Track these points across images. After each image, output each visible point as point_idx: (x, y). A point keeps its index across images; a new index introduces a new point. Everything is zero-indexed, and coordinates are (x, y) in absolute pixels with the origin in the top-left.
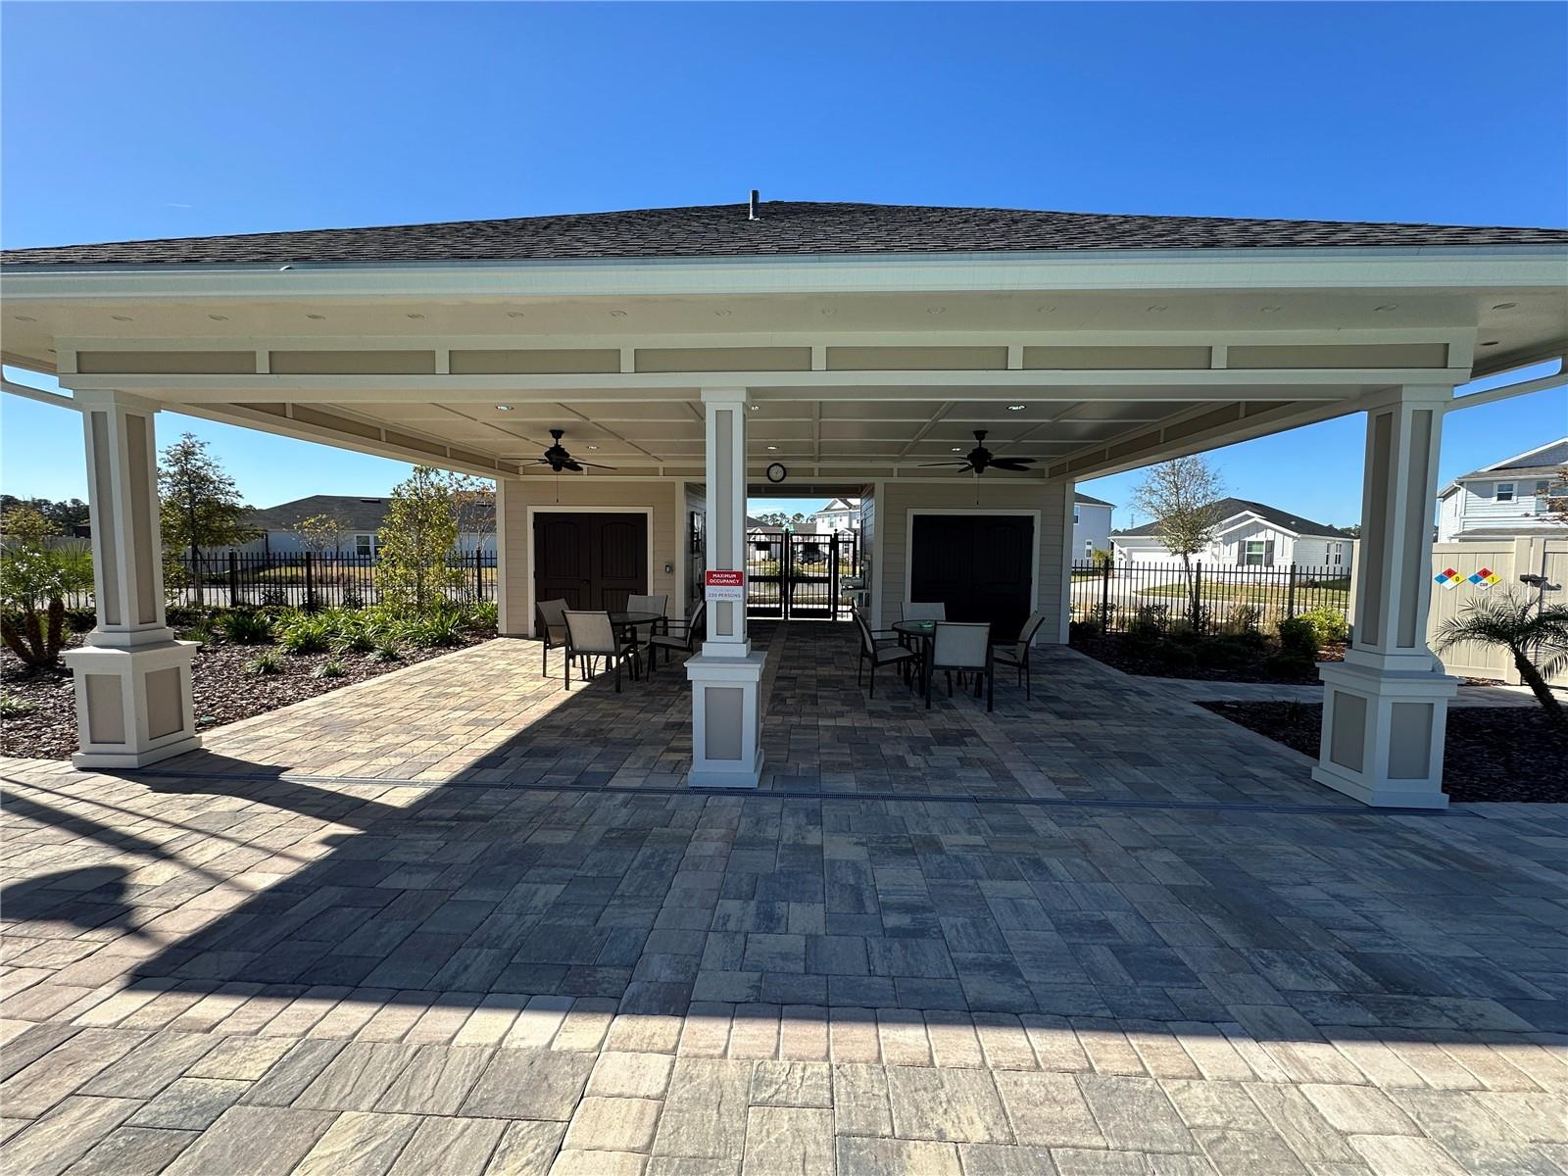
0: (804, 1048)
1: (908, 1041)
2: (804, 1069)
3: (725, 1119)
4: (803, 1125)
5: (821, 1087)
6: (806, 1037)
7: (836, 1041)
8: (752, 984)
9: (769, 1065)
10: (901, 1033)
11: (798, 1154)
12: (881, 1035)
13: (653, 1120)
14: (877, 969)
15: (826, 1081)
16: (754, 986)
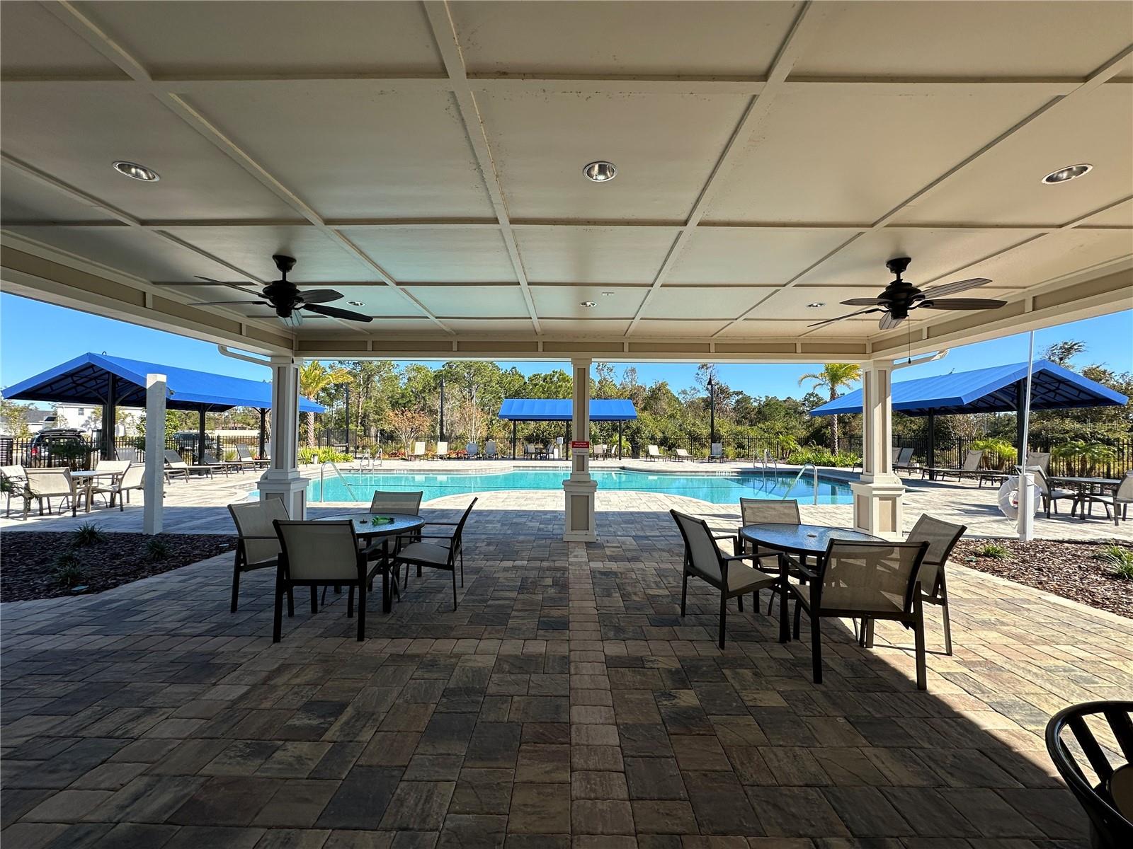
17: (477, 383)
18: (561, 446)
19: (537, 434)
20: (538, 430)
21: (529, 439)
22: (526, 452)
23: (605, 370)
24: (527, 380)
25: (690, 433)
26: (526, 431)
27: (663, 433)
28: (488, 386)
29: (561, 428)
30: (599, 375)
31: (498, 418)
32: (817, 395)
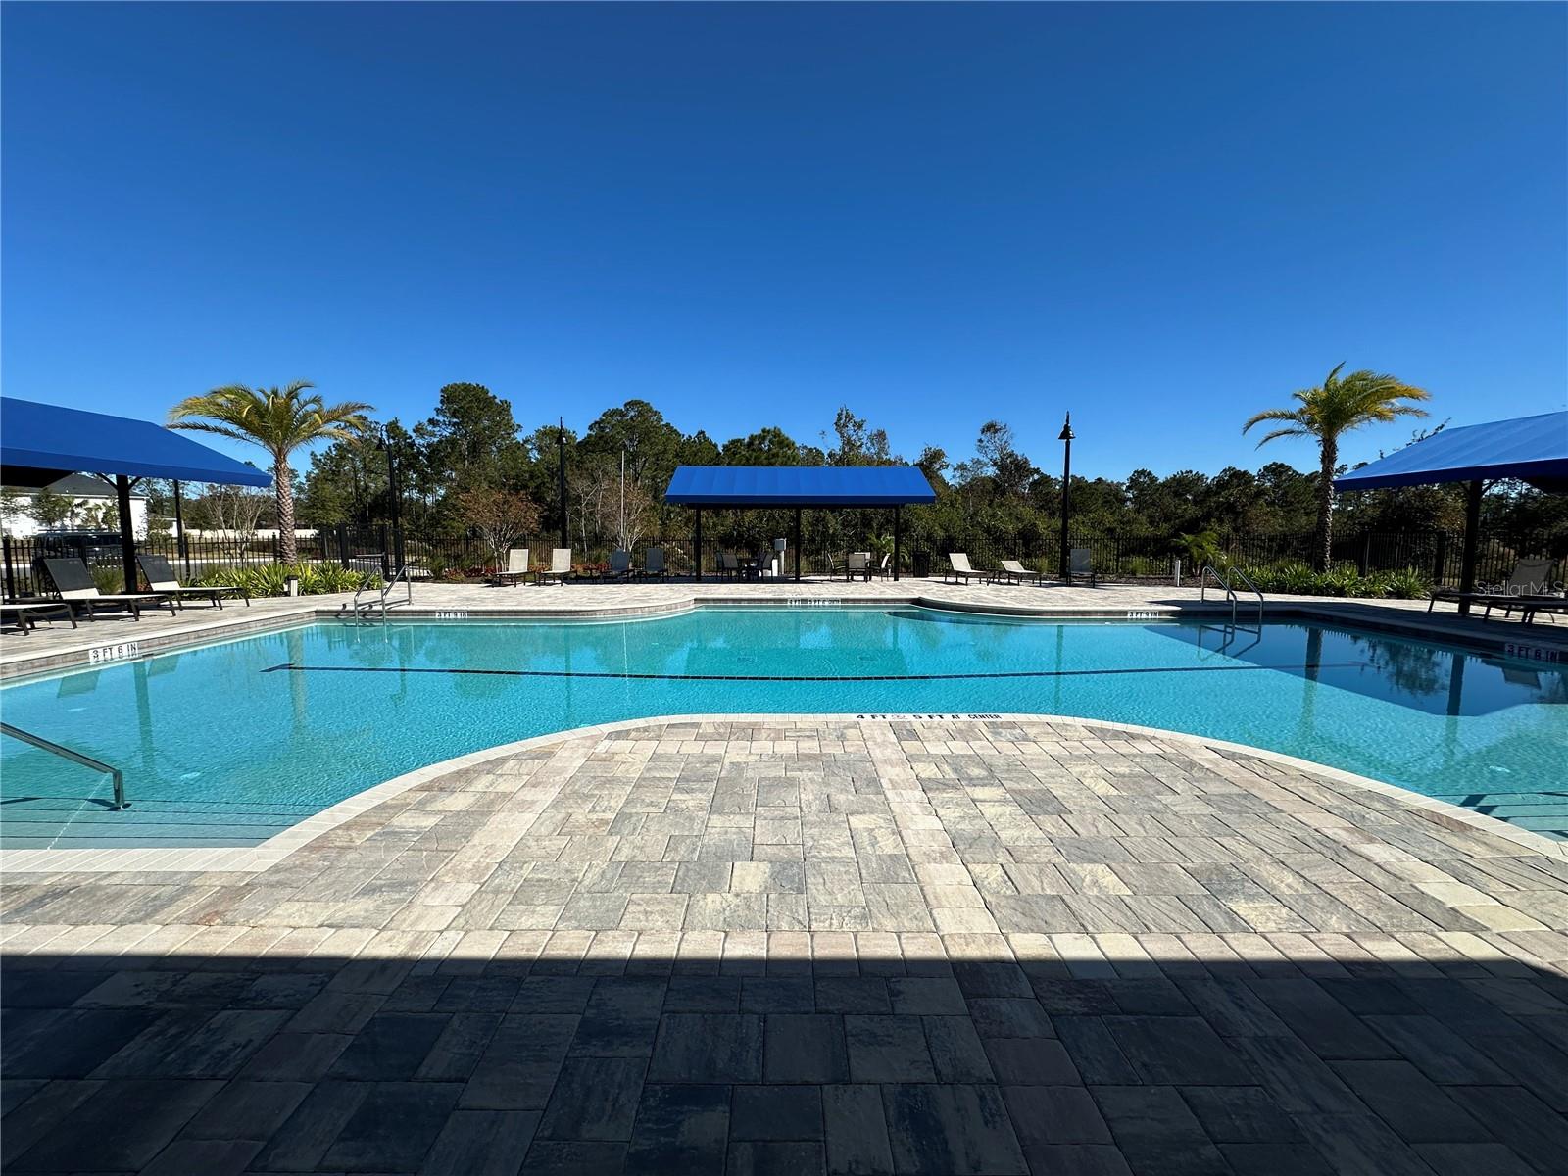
0: (833, 939)
1: (743, 946)
2: (831, 924)
3: (880, 899)
4: (828, 897)
5: (816, 914)
6: (833, 947)
7: (807, 945)
8: (901, 997)
9: (859, 928)
10: (747, 952)
11: (829, 884)
12: (765, 951)
13: (927, 897)
14: (756, 1022)
15: (813, 917)
16: (897, 995)
17: (645, 454)
18: (783, 554)
19: (739, 532)
20: (739, 526)
21: (727, 541)
22: (721, 567)
23: (850, 426)
24: (720, 449)
25: (988, 531)
26: (720, 528)
27: (946, 531)
28: (662, 459)
29: (778, 523)
30: (839, 435)
31: (678, 510)
32: (1150, 473)
